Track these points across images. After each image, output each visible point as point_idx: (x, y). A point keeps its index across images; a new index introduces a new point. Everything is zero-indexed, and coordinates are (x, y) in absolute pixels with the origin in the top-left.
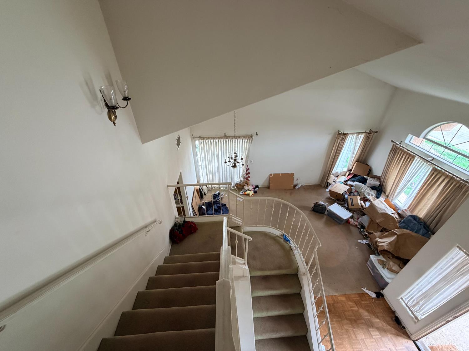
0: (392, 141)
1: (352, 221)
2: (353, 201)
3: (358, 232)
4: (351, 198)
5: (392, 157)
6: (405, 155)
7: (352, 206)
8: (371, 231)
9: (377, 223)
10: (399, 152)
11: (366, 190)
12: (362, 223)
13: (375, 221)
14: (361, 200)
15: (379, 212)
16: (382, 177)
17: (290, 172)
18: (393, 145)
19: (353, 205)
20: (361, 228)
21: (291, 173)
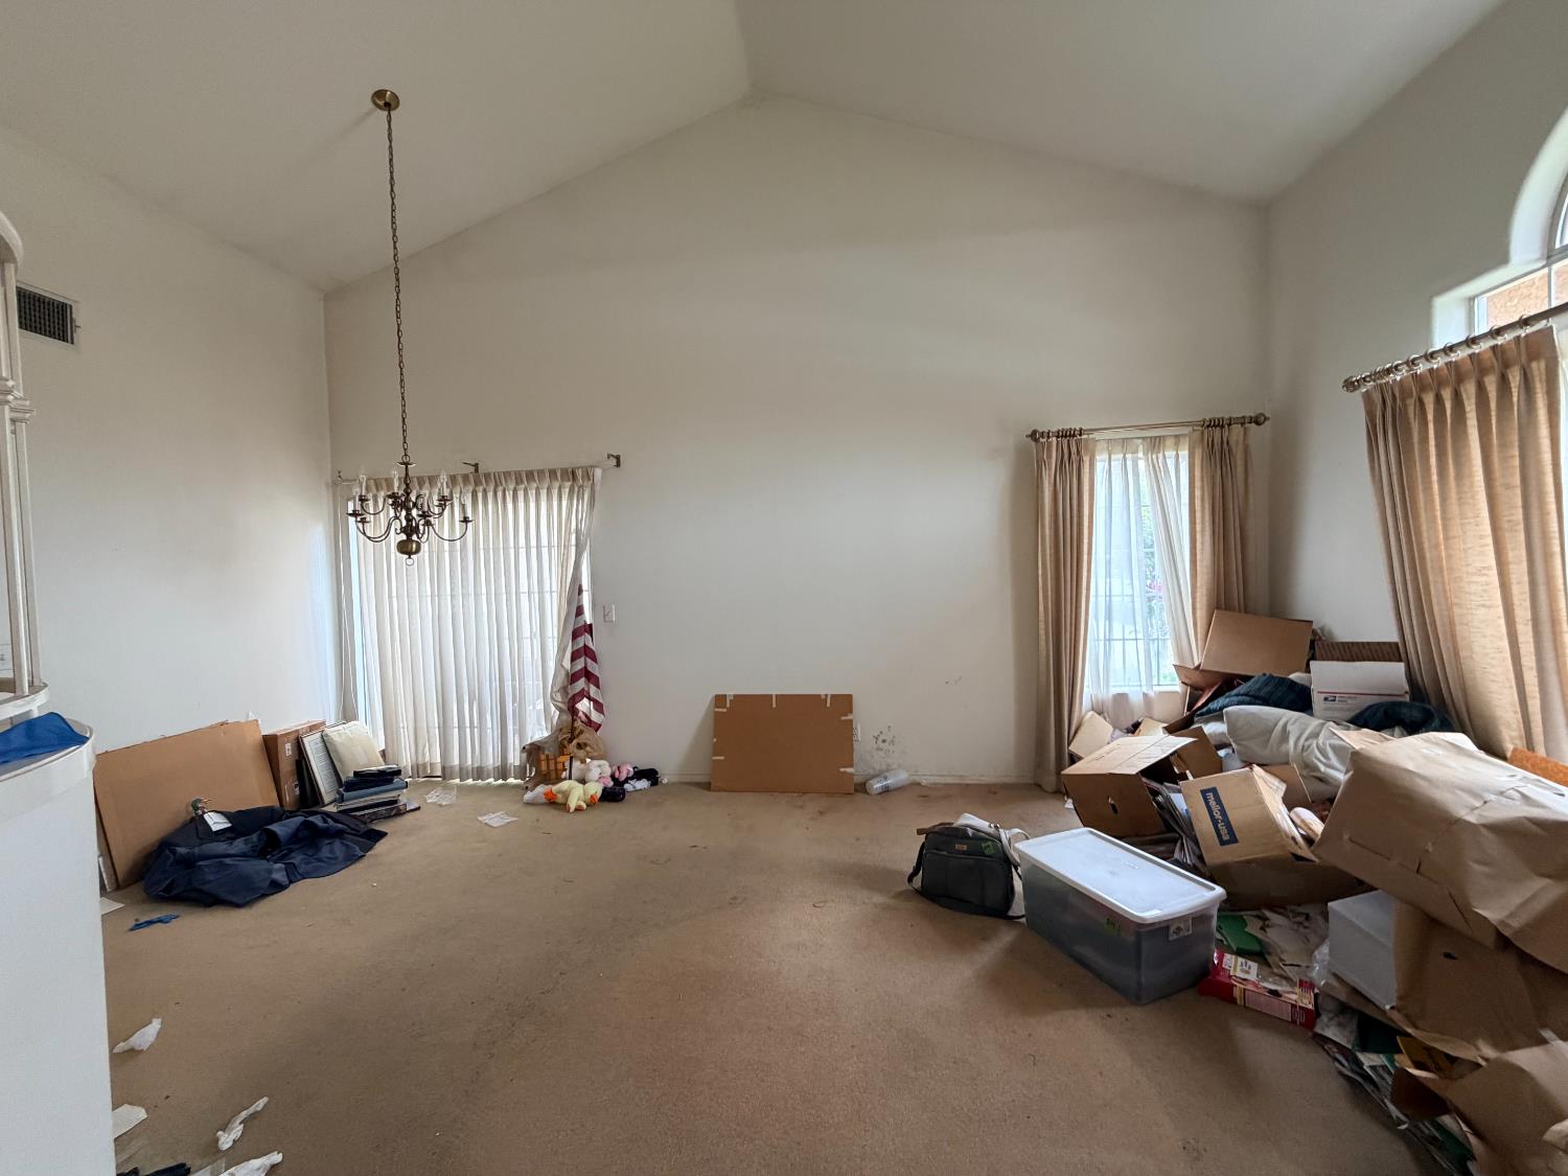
0: (1350, 385)
1: (1252, 977)
2: (1223, 812)
3: (1336, 1086)
4: (1204, 793)
5: (1394, 470)
6: (1469, 391)
7: (1223, 843)
8: (1470, 1040)
9: (1504, 942)
10: (1421, 402)
11: (1315, 735)
12: (1355, 991)
13: (1465, 911)
14: (1290, 802)
15: (1472, 819)
16: (1408, 637)
17: (824, 686)
18: (1367, 397)
19: (1234, 839)
20: (1365, 1049)
21: (833, 696)
